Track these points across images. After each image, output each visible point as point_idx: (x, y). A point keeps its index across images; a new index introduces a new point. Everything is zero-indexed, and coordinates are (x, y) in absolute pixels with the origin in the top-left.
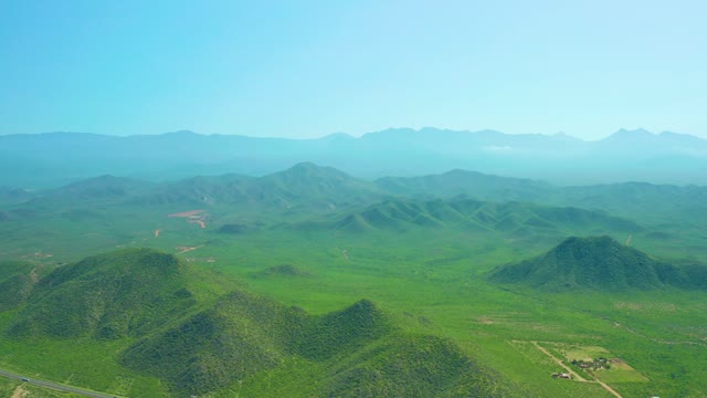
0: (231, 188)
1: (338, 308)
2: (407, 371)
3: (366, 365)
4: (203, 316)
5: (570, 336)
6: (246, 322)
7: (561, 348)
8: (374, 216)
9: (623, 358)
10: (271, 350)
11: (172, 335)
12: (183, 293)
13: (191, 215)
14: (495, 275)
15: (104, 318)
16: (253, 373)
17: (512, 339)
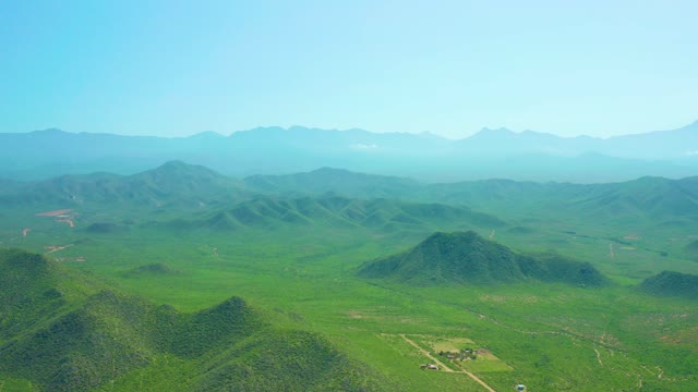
0: (100, 187)
1: (207, 306)
2: (279, 366)
3: (238, 362)
4: (73, 316)
5: (437, 329)
6: (116, 321)
7: (428, 340)
8: (243, 213)
9: (488, 348)
10: (142, 348)
11: (42, 336)
12: (53, 294)
13: (60, 214)
14: (363, 271)
16: (125, 372)
17: (381, 332)
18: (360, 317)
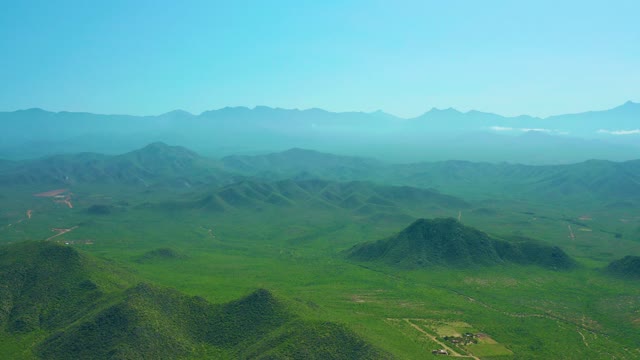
1: (236, 297)
3: (276, 352)
4: (116, 310)
5: (435, 313)
6: (155, 313)
7: (430, 324)
8: (230, 195)
9: (486, 332)
12: (89, 285)
13: (55, 194)
14: (354, 254)
15: (14, 311)
17: (387, 317)
18: (362, 301)
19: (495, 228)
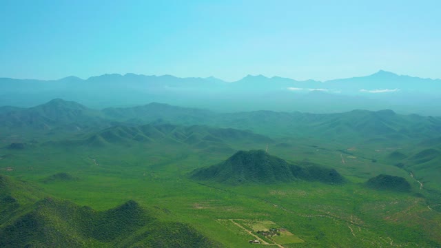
3: (141, 244)
4: (29, 216)
5: (251, 215)
6: (57, 218)
7: (248, 223)
9: (286, 227)
12: (9, 199)
14: (194, 175)
17: (218, 218)
19: (291, 157)
